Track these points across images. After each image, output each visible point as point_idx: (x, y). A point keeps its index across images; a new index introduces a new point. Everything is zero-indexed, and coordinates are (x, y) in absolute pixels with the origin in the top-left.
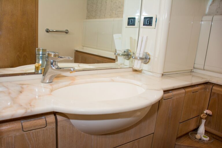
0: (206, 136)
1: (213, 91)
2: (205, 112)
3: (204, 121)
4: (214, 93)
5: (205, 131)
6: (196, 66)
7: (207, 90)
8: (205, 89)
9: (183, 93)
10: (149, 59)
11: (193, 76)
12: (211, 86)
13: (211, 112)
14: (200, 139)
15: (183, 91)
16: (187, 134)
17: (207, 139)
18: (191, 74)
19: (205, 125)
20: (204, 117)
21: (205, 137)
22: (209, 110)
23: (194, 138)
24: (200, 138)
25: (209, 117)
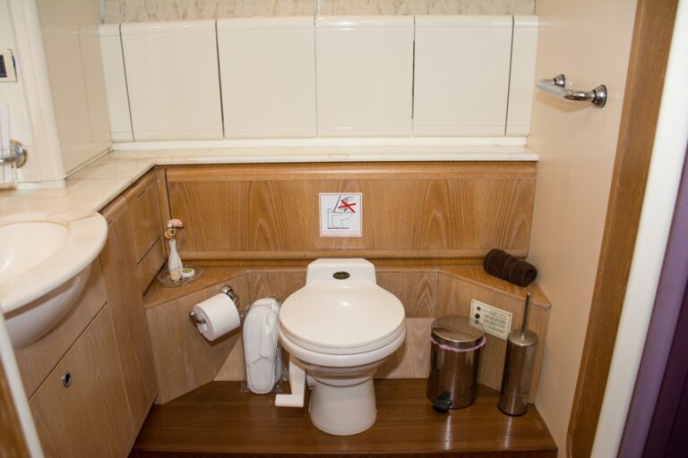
0: (189, 269)
1: (169, 180)
2: (170, 225)
3: (173, 244)
4: (173, 184)
5: (182, 261)
6: (115, 137)
7: (158, 181)
8: (154, 180)
9: (124, 205)
10: (25, 153)
11: (116, 160)
12: (162, 173)
13: (179, 221)
14: (181, 279)
15: (123, 199)
16: (155, 280)
17: (190, 274)
18: (110, 159)
19: (178, 250)
20: (171, 235)
21: (187, 272)
22: (175, 218)
23: (169, 282)
24: (179, 277)
25: (181, 233)
